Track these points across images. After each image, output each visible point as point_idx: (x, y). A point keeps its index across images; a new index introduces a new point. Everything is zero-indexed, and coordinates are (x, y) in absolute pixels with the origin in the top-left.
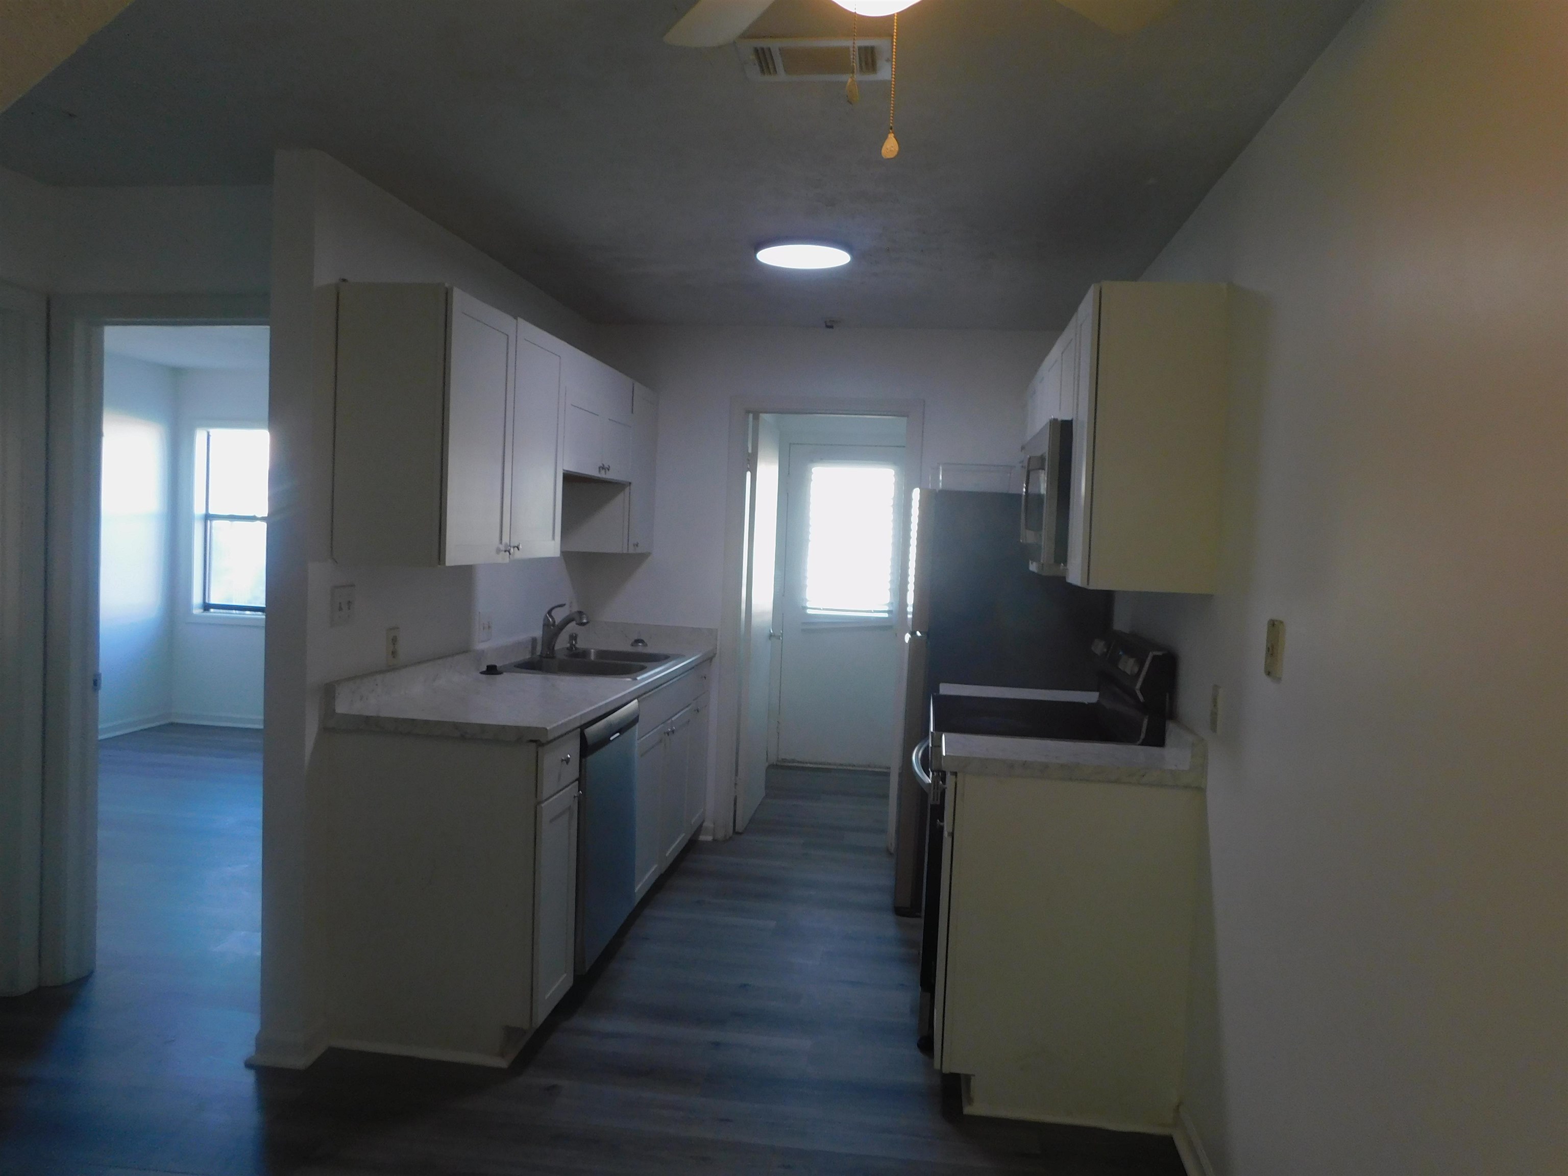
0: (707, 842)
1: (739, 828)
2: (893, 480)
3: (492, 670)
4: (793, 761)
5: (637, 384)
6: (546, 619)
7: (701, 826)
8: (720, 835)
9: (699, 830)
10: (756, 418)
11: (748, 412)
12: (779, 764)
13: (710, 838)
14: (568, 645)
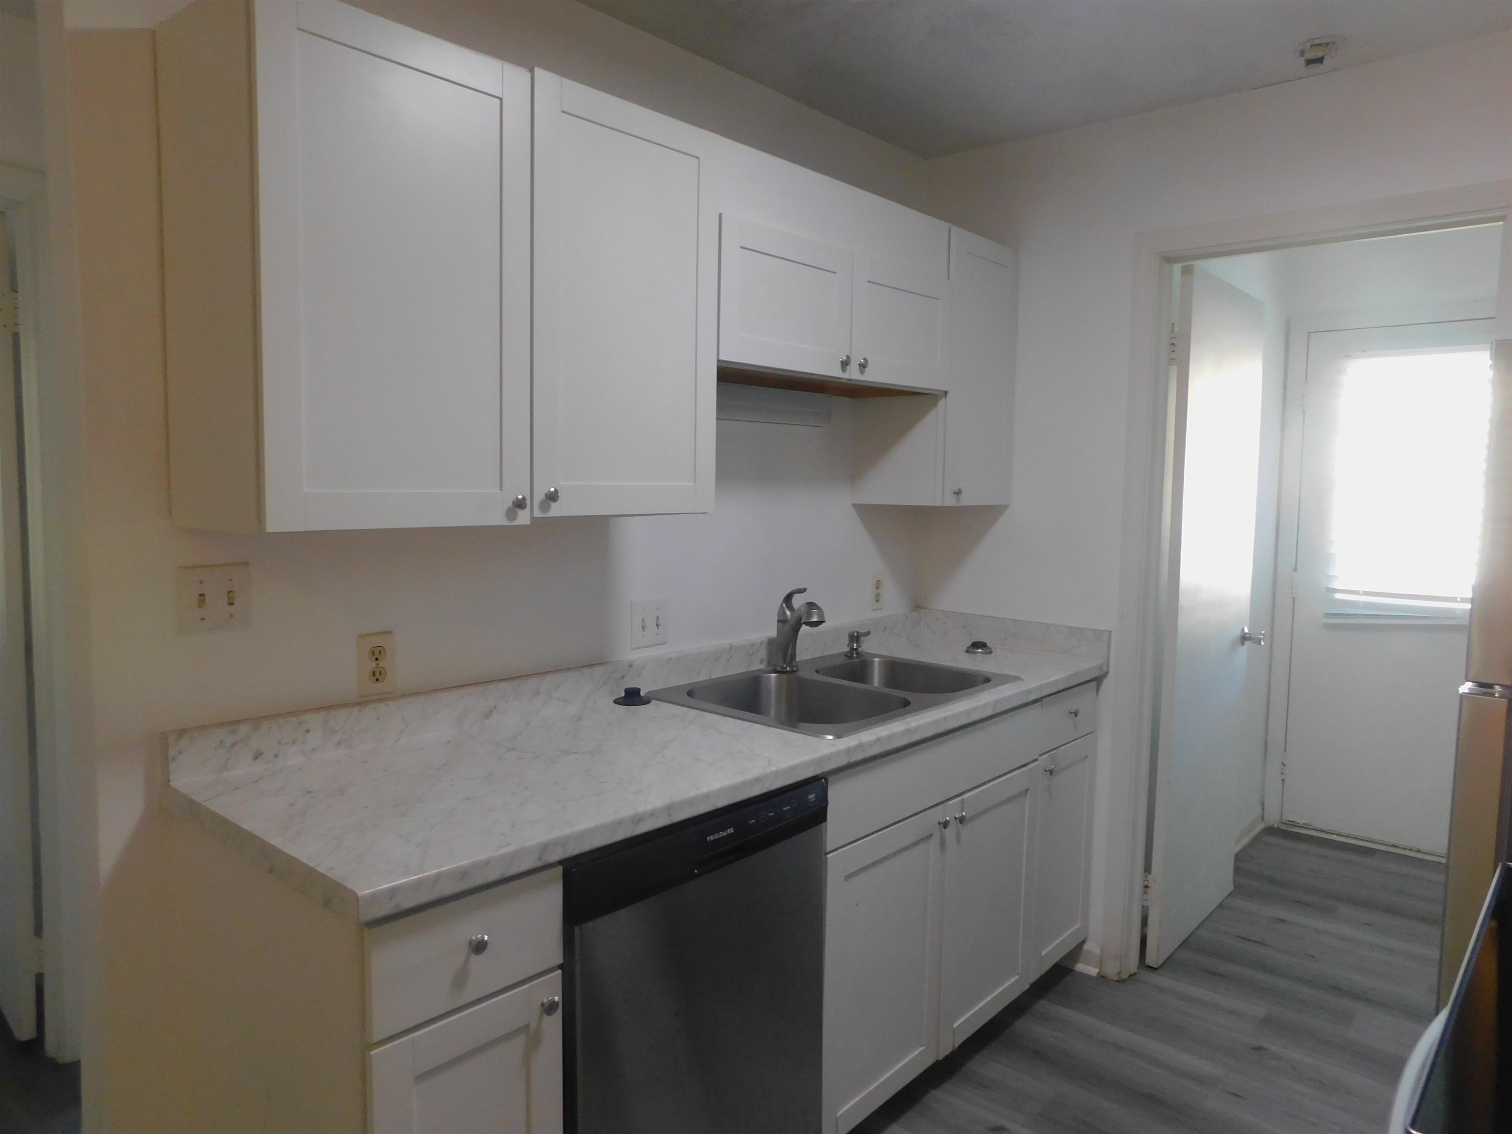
0: (1088, 977)
1: (1152, 958)
2: (1490, 373)
3: (632, 698)
4: (1305, 826)
5: (954, 229)
6: (782, 612)
7: (1079, 947)
8: (1111, 971)
9: (1075, 953)
10: (1187, 271)
11: (1169, 260)
12: (1283, 827)
13: (1093, 971)
14: (848, 649)
